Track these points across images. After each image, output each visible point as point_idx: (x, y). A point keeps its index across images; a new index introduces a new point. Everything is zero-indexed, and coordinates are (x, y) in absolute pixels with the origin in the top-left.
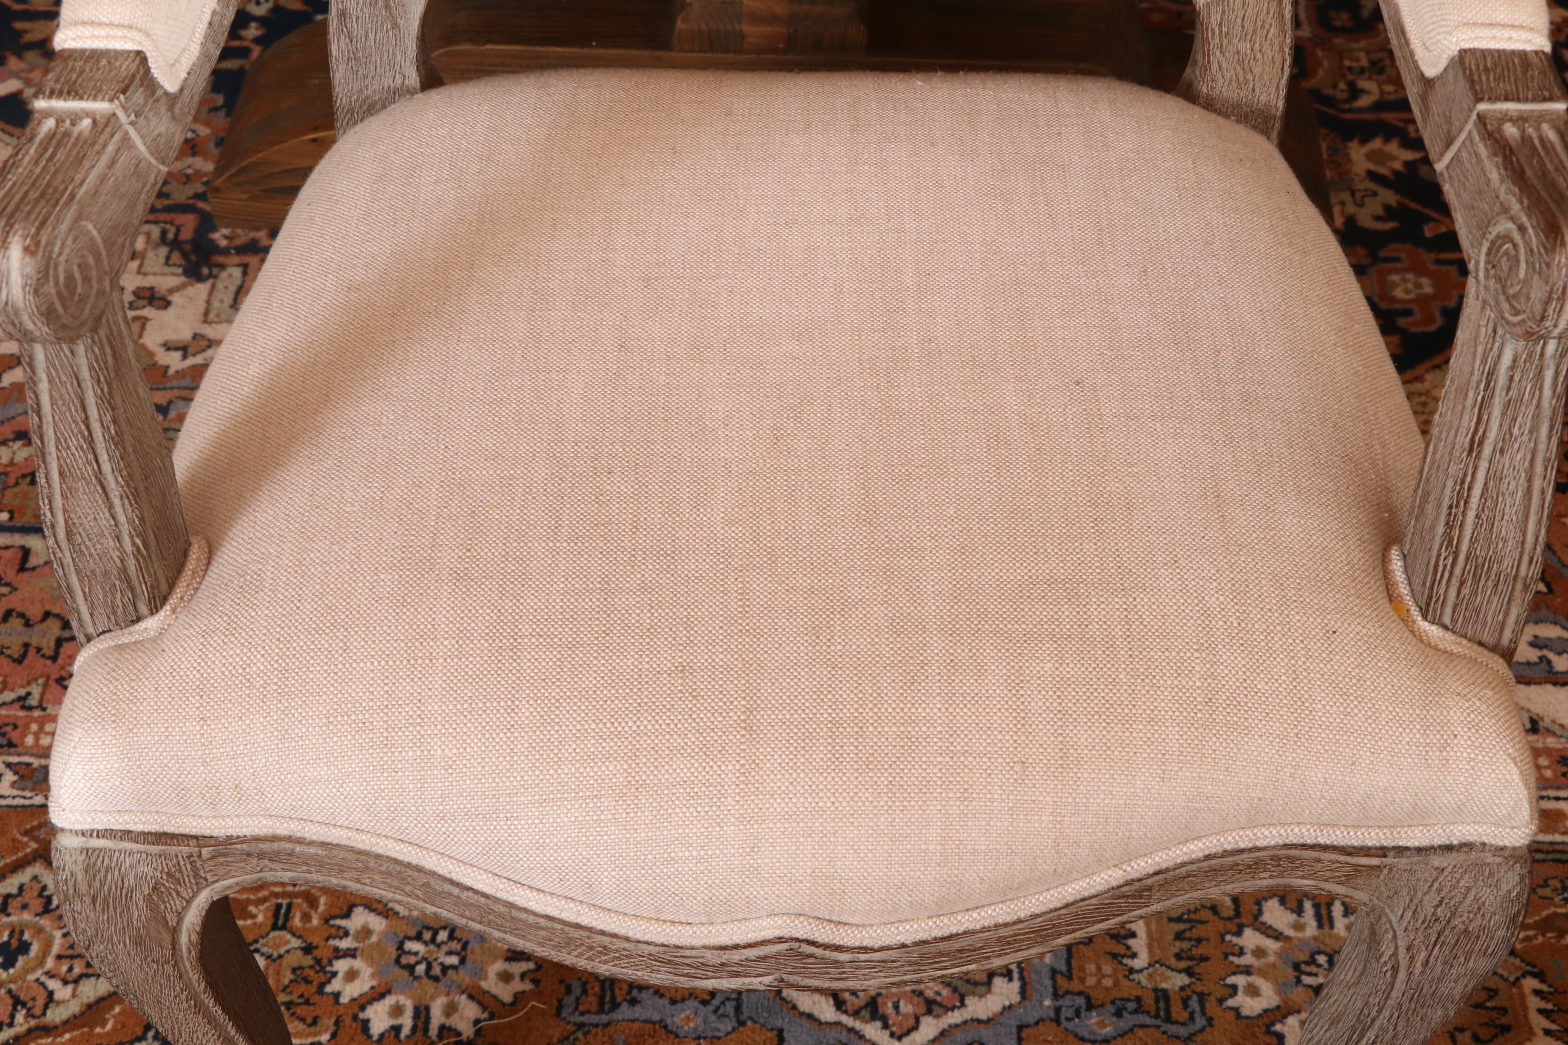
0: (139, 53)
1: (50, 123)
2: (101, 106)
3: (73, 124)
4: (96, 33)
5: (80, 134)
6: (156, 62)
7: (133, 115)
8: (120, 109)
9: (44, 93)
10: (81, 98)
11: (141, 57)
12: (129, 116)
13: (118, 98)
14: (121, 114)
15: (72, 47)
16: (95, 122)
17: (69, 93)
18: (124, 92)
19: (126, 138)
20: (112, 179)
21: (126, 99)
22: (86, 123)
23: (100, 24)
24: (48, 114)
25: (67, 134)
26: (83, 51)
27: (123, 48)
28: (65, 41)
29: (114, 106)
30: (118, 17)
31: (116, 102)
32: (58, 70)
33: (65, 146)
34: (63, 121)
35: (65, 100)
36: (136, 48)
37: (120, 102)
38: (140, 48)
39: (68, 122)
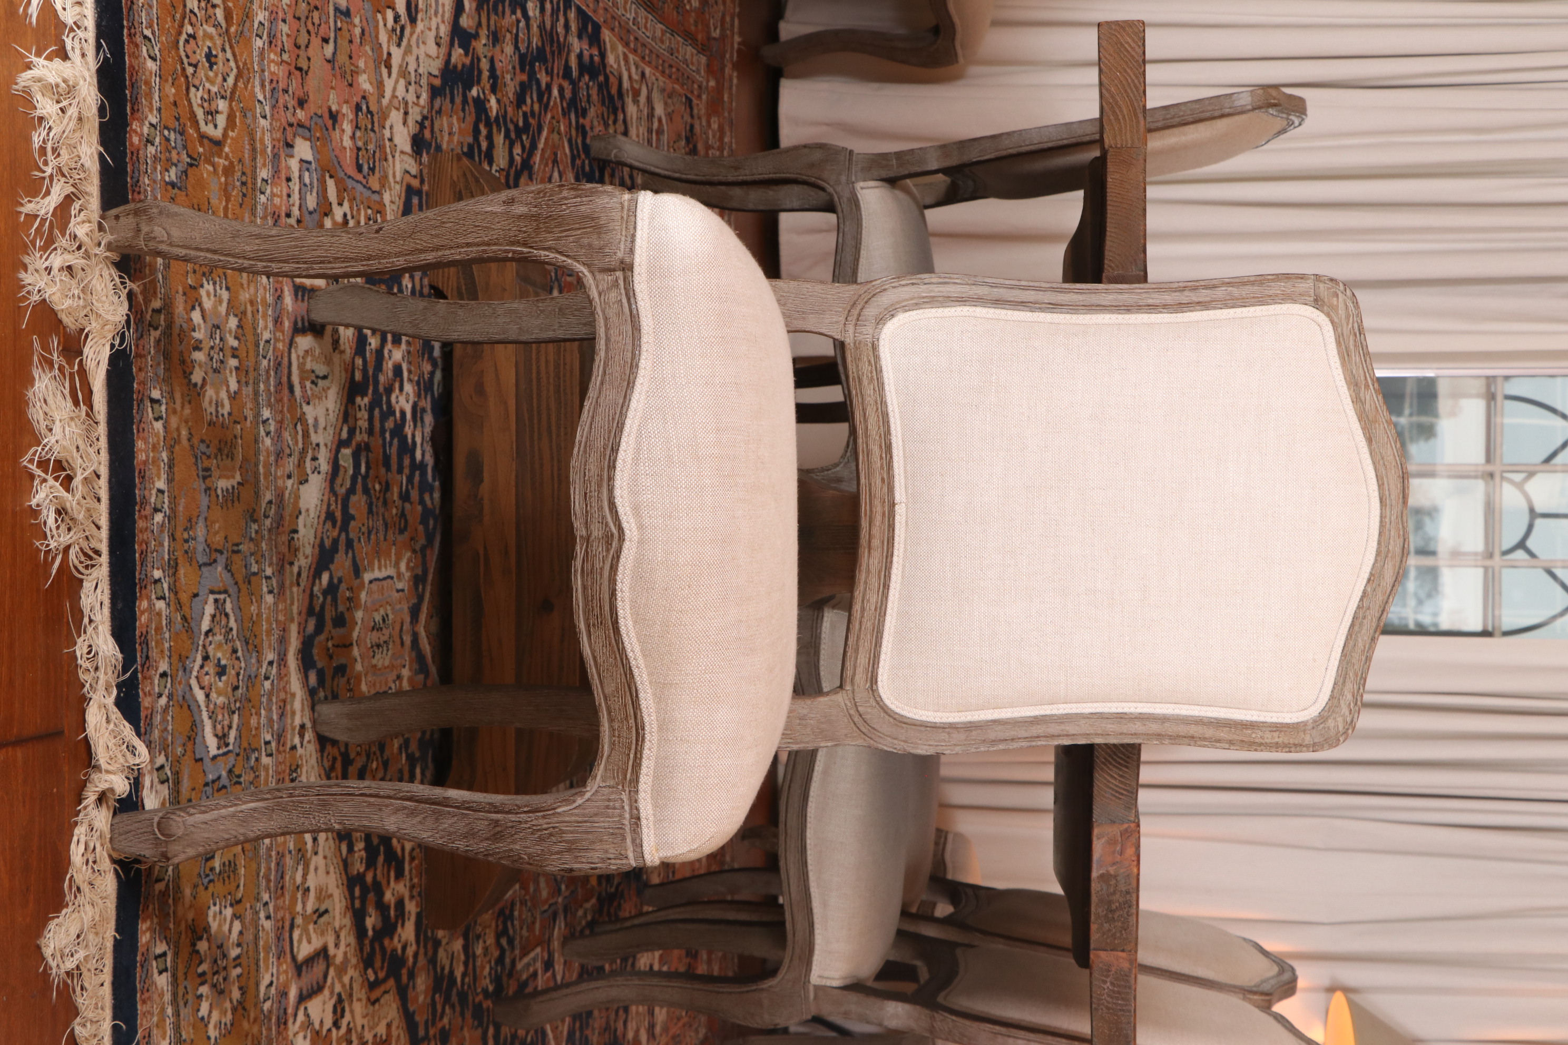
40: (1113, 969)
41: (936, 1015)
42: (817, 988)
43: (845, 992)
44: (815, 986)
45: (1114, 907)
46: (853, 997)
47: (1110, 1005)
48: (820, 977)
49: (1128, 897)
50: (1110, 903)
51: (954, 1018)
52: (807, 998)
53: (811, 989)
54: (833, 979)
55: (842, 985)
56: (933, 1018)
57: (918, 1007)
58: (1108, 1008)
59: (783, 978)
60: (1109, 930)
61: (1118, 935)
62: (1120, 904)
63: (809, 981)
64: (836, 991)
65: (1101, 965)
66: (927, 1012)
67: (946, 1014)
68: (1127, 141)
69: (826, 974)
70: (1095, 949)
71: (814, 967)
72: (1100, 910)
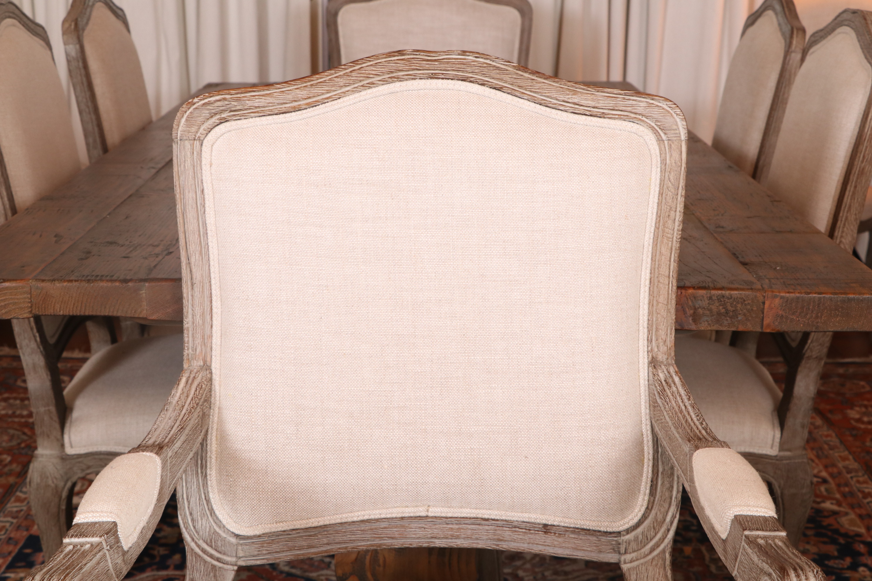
0: (114, 522)
1: (71, 547)
2: (95, 540)
3: (82, 546)
4: (94, 515)
5: (84, 550)
6: (120, 529)
7: (109, 546)
8: (104, 541)
9: (69, 536)
10: (86, 537)
11: (115, 524)
12: (107, 546)
13: (104, 536)
14: (104, 543)
15: (82, 522)
16: (92, 545)
17: (80, 535)
18: (107, 534)
19: (104, 555)
20: (97, 570)
21: (107, 537)
22: (88, 546)
23: (97, 512)
24: (69, 544)
25: (79, 550)
26: (88, 523)
27: (106, 520)
28: (80, 519)
29: (101, 539)
30: (105, 509)
31: (103, 537)
32: (75, 529)
33: (78, 553)
34: (77, 546)
35: (78, 538)
36: (112, 520)
37: (105, 538)
38: (114, 521)
39: (79, 546)
40: (781, 313)
41: (806, 355)
42: (781, 449)
43: (786, 427)
44: (780, 451)
45: (723, 311)
46: (789, 422)
47: (814, 316)
48: (772, 447)
49: (714, 298)
50: (719, 314)
51: (809, 341)
52: (789, 458)
53: (782, 454)
54: (774, 436)
55: (779, 429)
56: (809, 358)
57: (800, 369)
58: (817, 317)
59: (773, 477)
60: (745, 315)
61: (749, 307)
62: (720, 305)
63: (776, 456)
64: (785, 433)
65: (777, 323)
66: (804, 362)
67: (806, 347)
68: (25, 298)
69: (770, 442)
70: (762, 327)
71: (764, 452)
72: (726, 323)
